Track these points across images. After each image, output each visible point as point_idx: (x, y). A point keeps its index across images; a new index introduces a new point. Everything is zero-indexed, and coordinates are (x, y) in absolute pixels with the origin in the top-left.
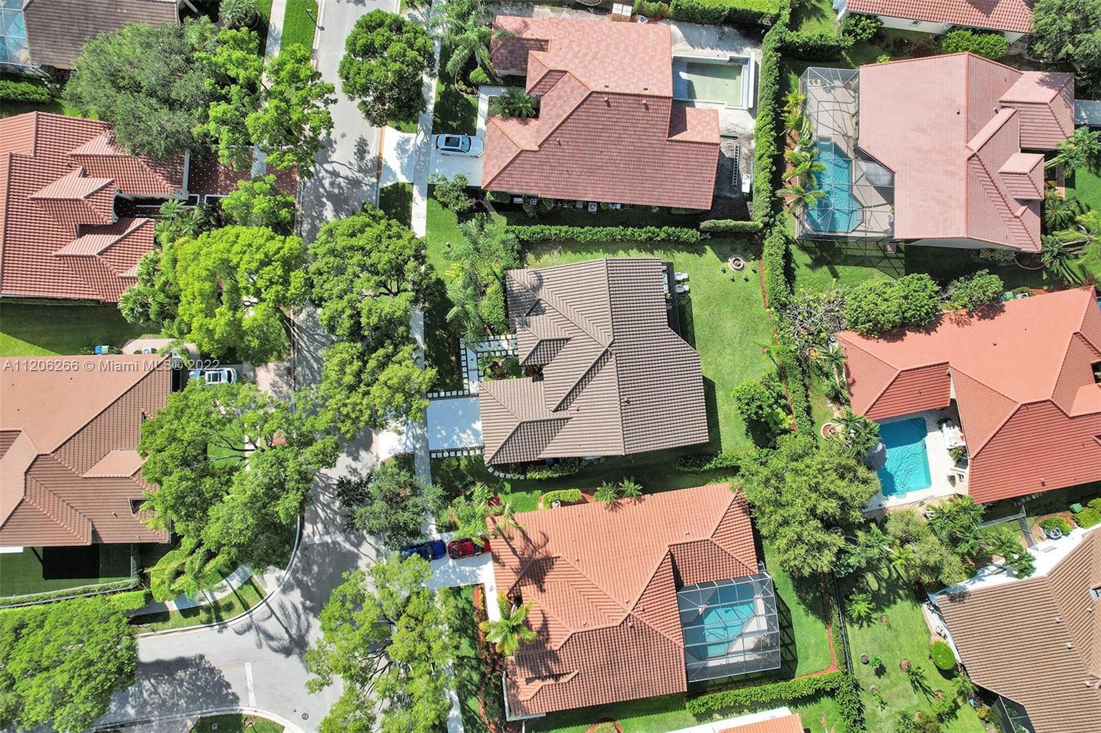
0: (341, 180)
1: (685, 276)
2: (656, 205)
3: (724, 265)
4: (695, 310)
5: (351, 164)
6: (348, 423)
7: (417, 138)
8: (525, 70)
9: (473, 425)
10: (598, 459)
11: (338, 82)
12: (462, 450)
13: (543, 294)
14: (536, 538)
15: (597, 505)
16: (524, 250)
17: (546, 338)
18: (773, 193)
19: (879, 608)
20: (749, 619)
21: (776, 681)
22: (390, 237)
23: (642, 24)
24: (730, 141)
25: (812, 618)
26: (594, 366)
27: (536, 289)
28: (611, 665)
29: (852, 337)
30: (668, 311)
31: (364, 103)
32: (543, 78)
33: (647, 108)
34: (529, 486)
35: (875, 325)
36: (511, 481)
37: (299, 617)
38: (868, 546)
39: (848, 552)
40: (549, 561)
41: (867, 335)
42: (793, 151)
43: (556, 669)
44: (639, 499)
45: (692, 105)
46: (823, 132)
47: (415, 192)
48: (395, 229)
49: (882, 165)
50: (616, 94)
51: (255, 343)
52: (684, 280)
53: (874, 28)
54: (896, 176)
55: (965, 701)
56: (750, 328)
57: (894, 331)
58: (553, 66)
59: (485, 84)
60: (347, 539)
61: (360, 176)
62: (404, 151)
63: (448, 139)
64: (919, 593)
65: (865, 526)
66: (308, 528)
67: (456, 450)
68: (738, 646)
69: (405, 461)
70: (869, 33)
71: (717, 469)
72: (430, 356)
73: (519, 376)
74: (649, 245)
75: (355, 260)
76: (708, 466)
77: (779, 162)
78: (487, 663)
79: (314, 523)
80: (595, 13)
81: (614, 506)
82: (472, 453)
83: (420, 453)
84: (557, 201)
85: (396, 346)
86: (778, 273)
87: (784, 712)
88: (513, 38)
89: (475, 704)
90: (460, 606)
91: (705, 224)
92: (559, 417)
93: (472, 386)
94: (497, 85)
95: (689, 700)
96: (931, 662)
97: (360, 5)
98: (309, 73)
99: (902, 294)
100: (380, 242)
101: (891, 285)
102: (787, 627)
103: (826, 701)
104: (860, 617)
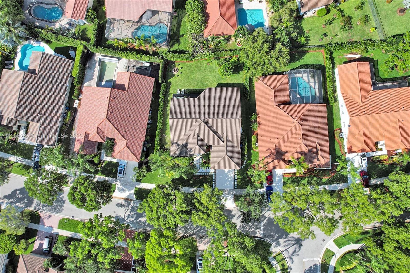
0: (131, 214)
1: (178, 90)
2: (151, 98)
3: (176, 75)
4: (192, 88)
5: (125, 210)
6: (221, 218)
7: (118, 185)
8: (96, 142)
9: (226, 172)
10: (242, 128)
11: (94, 212)
12: (235, 177)
13: (181, 143)
14: (268, 153)
15: (259, 130)
16: (163, 148)
17: (197, 143)
18: (150, 55)
19: (303, 33)
20: (303, 79)
21: (326, 72)
22: (154, 198)
23: (82, 97)
24: (130, 68)
25: (305, 57)
26: (208, 127)
27: (178, 145)
28: (315, 130)
29: (206, 32)
30: (191, 98)
31: (103, 203)
32: (99, 136)
33: (115, 98)
34: (250, 154)
35: (203, 23)
36: (247, 160)
37: (289, 240)
38: (281, 35)
39: (283, 42)
40: (277, 149)
41: (206, 26)
42: (136, 45)
43: (315, 150)
44: (257, 115)
45: (115, 81)
46: (130, 34)
47: (138, 187)
48: (151, 195)
49: (144, 14)
50: (108, 109)
51: (189, 250)
52: (180, 91)
53: (92, 10)
54: (148, 9)
55: (338, 7)
56: (199, 68)
57: (206, 16)
58: (95, 132)
59: (100, 157)
60: (263, 221)
61: (130, 207)
62: (122, 190)
63: (120, 173)
64: (299, 18)
65: (274, 35)
66: (258, 235)
67: (235, 179)
68: (312, 84)
69: (237, 198)
70: (94, 12)
71: (249, 86)
72: (199, 186)
73: (209, 154)
74: (166, 102)
75: (162, 211)
76: (248, 89)
77: (140, 51)
78: (311, 174)
79: (256, 233)
80: (77, 114)
81: (259, 124)
82: (236, 174)
83: (234, 192)
84: (146, 135)
85: (195, 198)
86: (180, 56)
87: (336, 71)
88: (83, 145)
89: (324, 180)
90: (290, 182)
91: (160, 81)
92: (226, 141)
93: (212, 171)
94: (101, 153)
95: (330, 104)
96: (324, 17)
97: (65, 202)
98: (89, 223)
99: (192, 12)
100: (156, 201)
101: (189, 15)
102: (307, 66)
103: (334, 55)
104: (306, 40)
